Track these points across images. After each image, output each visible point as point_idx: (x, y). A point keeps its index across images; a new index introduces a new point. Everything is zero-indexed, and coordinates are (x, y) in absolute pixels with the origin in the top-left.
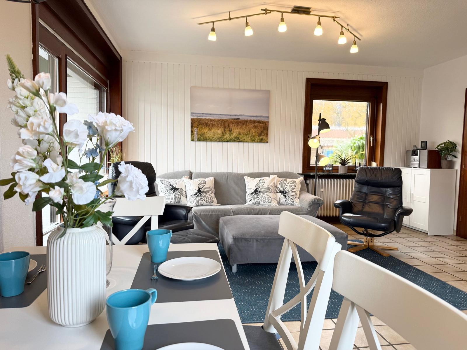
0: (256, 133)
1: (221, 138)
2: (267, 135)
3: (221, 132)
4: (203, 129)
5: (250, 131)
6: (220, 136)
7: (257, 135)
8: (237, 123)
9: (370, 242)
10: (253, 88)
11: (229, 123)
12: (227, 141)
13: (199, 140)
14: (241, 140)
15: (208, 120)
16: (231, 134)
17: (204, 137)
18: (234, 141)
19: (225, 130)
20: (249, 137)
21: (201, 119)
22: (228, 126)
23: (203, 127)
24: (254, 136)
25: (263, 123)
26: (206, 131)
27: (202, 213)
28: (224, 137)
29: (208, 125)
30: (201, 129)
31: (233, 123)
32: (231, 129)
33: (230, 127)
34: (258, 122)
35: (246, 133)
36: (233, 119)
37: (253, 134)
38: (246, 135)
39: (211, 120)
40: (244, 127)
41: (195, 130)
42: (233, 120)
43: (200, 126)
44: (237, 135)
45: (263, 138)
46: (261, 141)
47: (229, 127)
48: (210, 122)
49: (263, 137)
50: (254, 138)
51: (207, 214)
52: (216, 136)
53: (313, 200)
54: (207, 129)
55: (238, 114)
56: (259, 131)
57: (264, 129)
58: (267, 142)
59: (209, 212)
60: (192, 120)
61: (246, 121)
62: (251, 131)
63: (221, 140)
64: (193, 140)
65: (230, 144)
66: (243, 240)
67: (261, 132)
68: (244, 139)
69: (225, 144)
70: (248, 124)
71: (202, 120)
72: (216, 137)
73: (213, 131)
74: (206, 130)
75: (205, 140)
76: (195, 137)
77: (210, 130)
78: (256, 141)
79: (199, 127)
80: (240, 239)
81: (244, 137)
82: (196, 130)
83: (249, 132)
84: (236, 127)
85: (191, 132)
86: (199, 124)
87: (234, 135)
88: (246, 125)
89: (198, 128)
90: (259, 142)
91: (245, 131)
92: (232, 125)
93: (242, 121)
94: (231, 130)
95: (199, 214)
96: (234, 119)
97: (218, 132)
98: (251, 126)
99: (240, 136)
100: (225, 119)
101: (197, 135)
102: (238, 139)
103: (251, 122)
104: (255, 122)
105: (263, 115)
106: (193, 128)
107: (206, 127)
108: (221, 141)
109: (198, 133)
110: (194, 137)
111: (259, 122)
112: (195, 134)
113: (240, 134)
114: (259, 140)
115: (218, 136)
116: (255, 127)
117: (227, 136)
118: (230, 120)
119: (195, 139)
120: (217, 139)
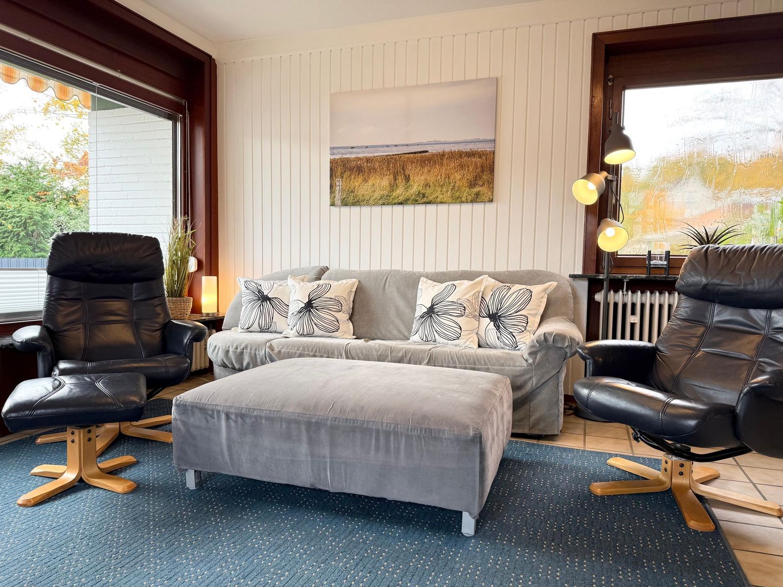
0: (465, 181)
1: (387, 196)
2: (491, 183)
3: (388, 184)
4: (352, 179)
5: (449, 178)
6: (385, 193)
7: (466, 185)
8: (421, 160)
9: (676, 473)
10: (459, 77)
11: (404, 162)
12: (401, 203)
13: (345, 203)
14: (431, 198)
15: (362, 160)
16: (407, 189)
17: (354, 197)
18: (415, 202)
19: (395, 179)
20: (447, 191)
21: (348, 160)
22: (403, 168)
23: (353, 176)
24: (459, 188)
25: (480, 157)
26: (357, 184)
27: (283, 351)
28: (394, 195)
29: (362, 171)
30: (348, 180)
31: (412, 163)
32: (409, 176)
33: (407, 172)
34: (469, 153)
35: (442, 183)
36: (412, 153)
37: (458, 183)
38: (442, 186)
39: (368, 160)
40: (436, 170)
41: (338, 184)
42: (412, 155)
43: (348, 173)
44: (421, 188)
45: (480, 191)
46: (476, 199)
47: (404, 170)
48: (365, 164)
49: (480, 188)
50: (458, 194)
51: (292, 352)
52: (378, 193)
53: (543, 338)
54: (360, 179)
55: (425, 141)
56: (470, 177)
57: (483, 171)
58: (491, 201)
59: (298, 349)
60: (332, 162)
61: (442, 155)
62: (452, 177)
63: (386, 201)
64: (333, 204)
65: (409, 209)
66: (197, 412)
67: (476, 178)
68: (437, 197)
69: (398, 209)
70: (445, 162)
71: (351, 161)
72: (377, 195)
73: (370, 182)
74: (357, 182)
75: (357, 203)
76: (338, 196)
77: (365, 180)
78: (464, 199)
79: (345, 176)
80: (190, 408)
81: (437, 191)
82: (338, 182)
83: (447, 179)
84: (420, 170)
85: (330, 187)
86: (345, 171)
87: (415, 188)
88: (442, 165)
89: (342, 177)
90: (472, 202)
91: (439, 177)
92: (410, 167)
93: (433, 155)
94: (407, 179)
95: (276, 350)
96: (415, 153)
97: (380, 183)
98: (452, 165)
99: (428, 191)
100: (396, 155)
101: (340, 193)
102: (424, 197)
103: (453, 155)
104: (461, 156)
105: (482, 138)
106: (334, 178)
107: (358, 174)
108: (388, 204)
109: (342, 189)
110: (334, 197)
111: (471, 154)
112: (337, 192)
113: (427, 185)
114: (470, 198)
115: (381, 193)
116: (462, 166)
117: (399, 191)
118: (407, 156)
119: (338, 201)
120: (379, 200)
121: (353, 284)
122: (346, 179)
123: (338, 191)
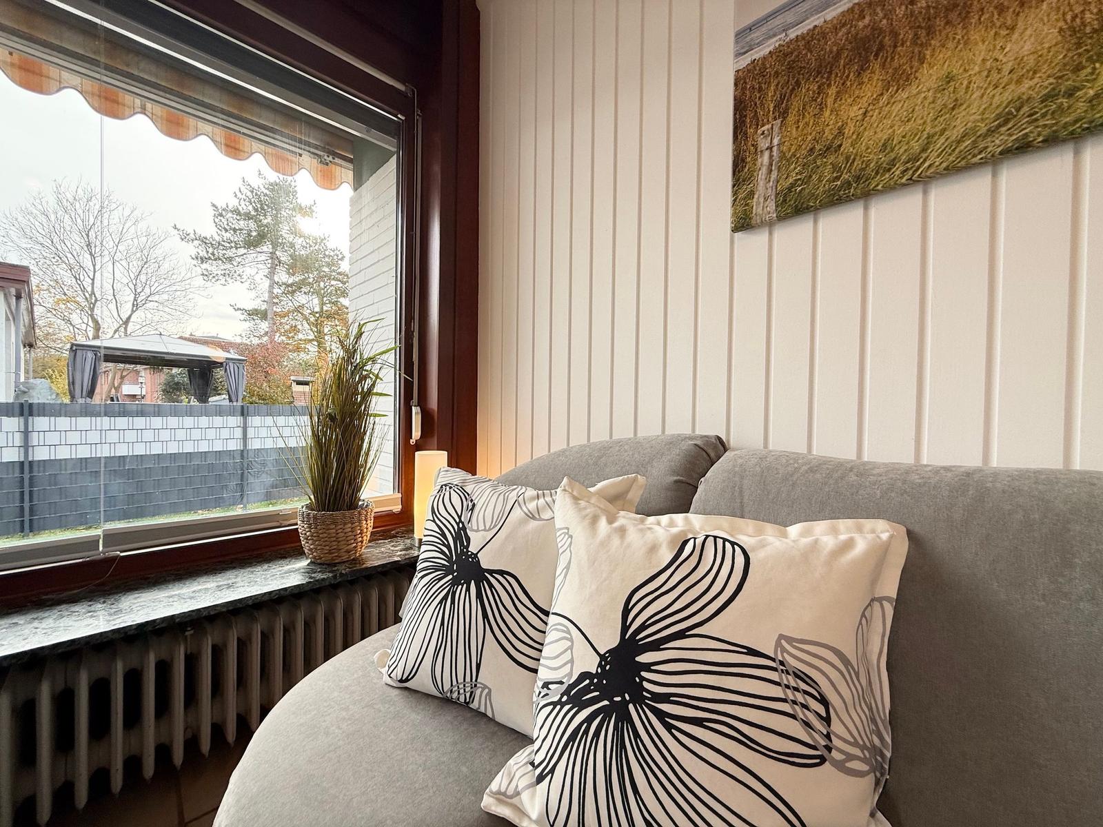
4: (830, 101)
17: (835, 167)
21: (809, 40)
23: (834, 90)
26: (855, 112)
29: (881, 48)
30: (812, 110)
41: (763, 144)
60: (743, 77)
64: (743, 223)
71: (824, 35)
73: (929, 76)
76: (765, 189)
77: (900, 79)
79: (797, 104)
82: (768, 139)
85: (735, 166)
86: (798, 84)
89: (784, 115)
101: (775, 173)
106: (751, 131)
107: (862, 69)
109: (783, 156)
110: (752, 196)
112: (763, 173)
115: (1003, 98)
119: (764, 206)
120: (985, 136)
121: (881, 553)
122: (802, 112)
123: (764, 170)
